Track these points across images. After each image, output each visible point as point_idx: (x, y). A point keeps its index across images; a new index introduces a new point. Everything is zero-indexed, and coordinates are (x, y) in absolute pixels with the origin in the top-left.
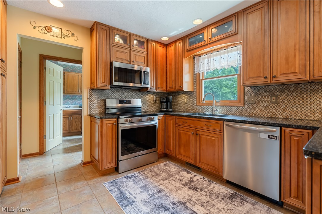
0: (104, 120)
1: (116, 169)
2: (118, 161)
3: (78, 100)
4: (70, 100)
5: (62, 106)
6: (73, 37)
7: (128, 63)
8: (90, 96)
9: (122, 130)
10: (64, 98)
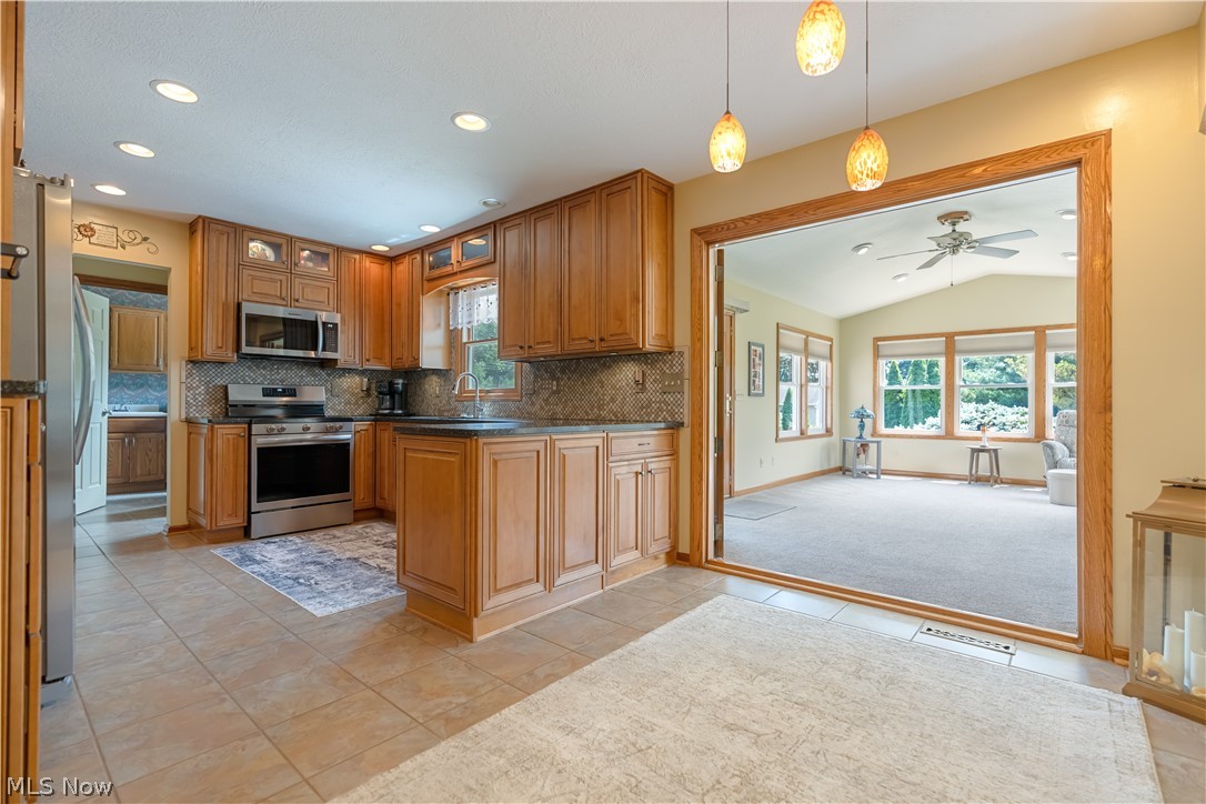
0: (216, 426)
1: (246, 533)
2: (250, 513)
3: (155, 390)
4: (129, 389)
5: (105, 406)
6: (145, 246)
7: (284, 303)
8: (187, 378)
9: (258, 449)
10: (111, 386)
